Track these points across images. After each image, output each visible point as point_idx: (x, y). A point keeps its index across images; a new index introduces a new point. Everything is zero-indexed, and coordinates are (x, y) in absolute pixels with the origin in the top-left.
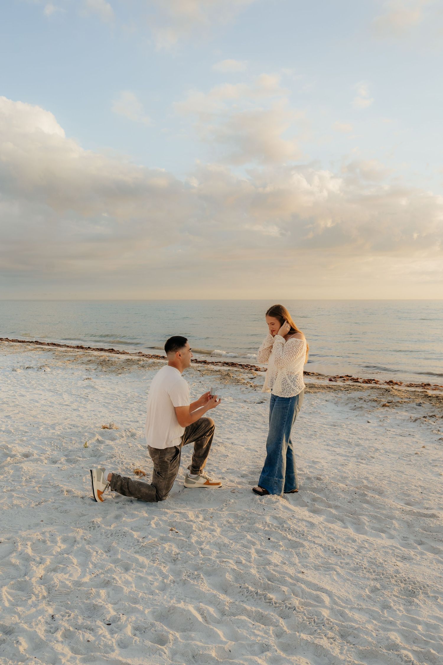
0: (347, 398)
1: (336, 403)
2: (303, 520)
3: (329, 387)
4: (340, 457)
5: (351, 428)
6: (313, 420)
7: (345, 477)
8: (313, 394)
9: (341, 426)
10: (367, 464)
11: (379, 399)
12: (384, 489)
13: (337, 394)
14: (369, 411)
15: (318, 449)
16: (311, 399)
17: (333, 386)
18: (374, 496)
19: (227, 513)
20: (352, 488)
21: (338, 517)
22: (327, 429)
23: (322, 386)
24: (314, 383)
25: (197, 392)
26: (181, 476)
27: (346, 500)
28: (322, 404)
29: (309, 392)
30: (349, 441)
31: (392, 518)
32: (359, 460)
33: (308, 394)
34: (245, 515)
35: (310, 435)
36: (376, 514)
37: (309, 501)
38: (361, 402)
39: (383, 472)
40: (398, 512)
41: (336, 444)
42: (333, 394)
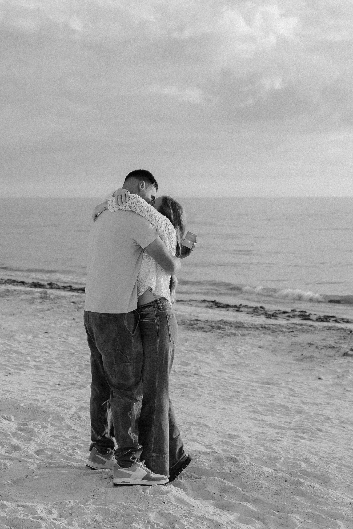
0: (290, 343)
1: (274, 351)
2: (203, 518)
3: (265, 328)
4: (270, 430)
5: (293, 387)
6: (238, 376)
7: (274, 458)
8: (240, 338)
9: (278, 384)
10: (310, 440)
11: (338, 345)
12: (331, 476)
13: (276, 338)
14: (323, 363)
15: (239, 417)
16: (236, 344)
17: (271, 326)
18: (312, 484)
19: (94, 507)
20: (281, 474)
21: (257, 516)
22: (257, 388)
23: (255, 325)
24: (242, 321)
25: (69, 334)
26: (32, 455)
27: (271, 490)
28: (253, 351)
29: (235, 334)
30: (287, 405)
31: (336, 516)
32: (300, 434)
33: (233, 337)
34: (119, 511)
35: (230, 396)
36: (313, 511)
37: (217, 492)
38: (312, 348)
39: (333, 451)
40: (346, 509)
41: (268, 410)
42: (269, 338)
